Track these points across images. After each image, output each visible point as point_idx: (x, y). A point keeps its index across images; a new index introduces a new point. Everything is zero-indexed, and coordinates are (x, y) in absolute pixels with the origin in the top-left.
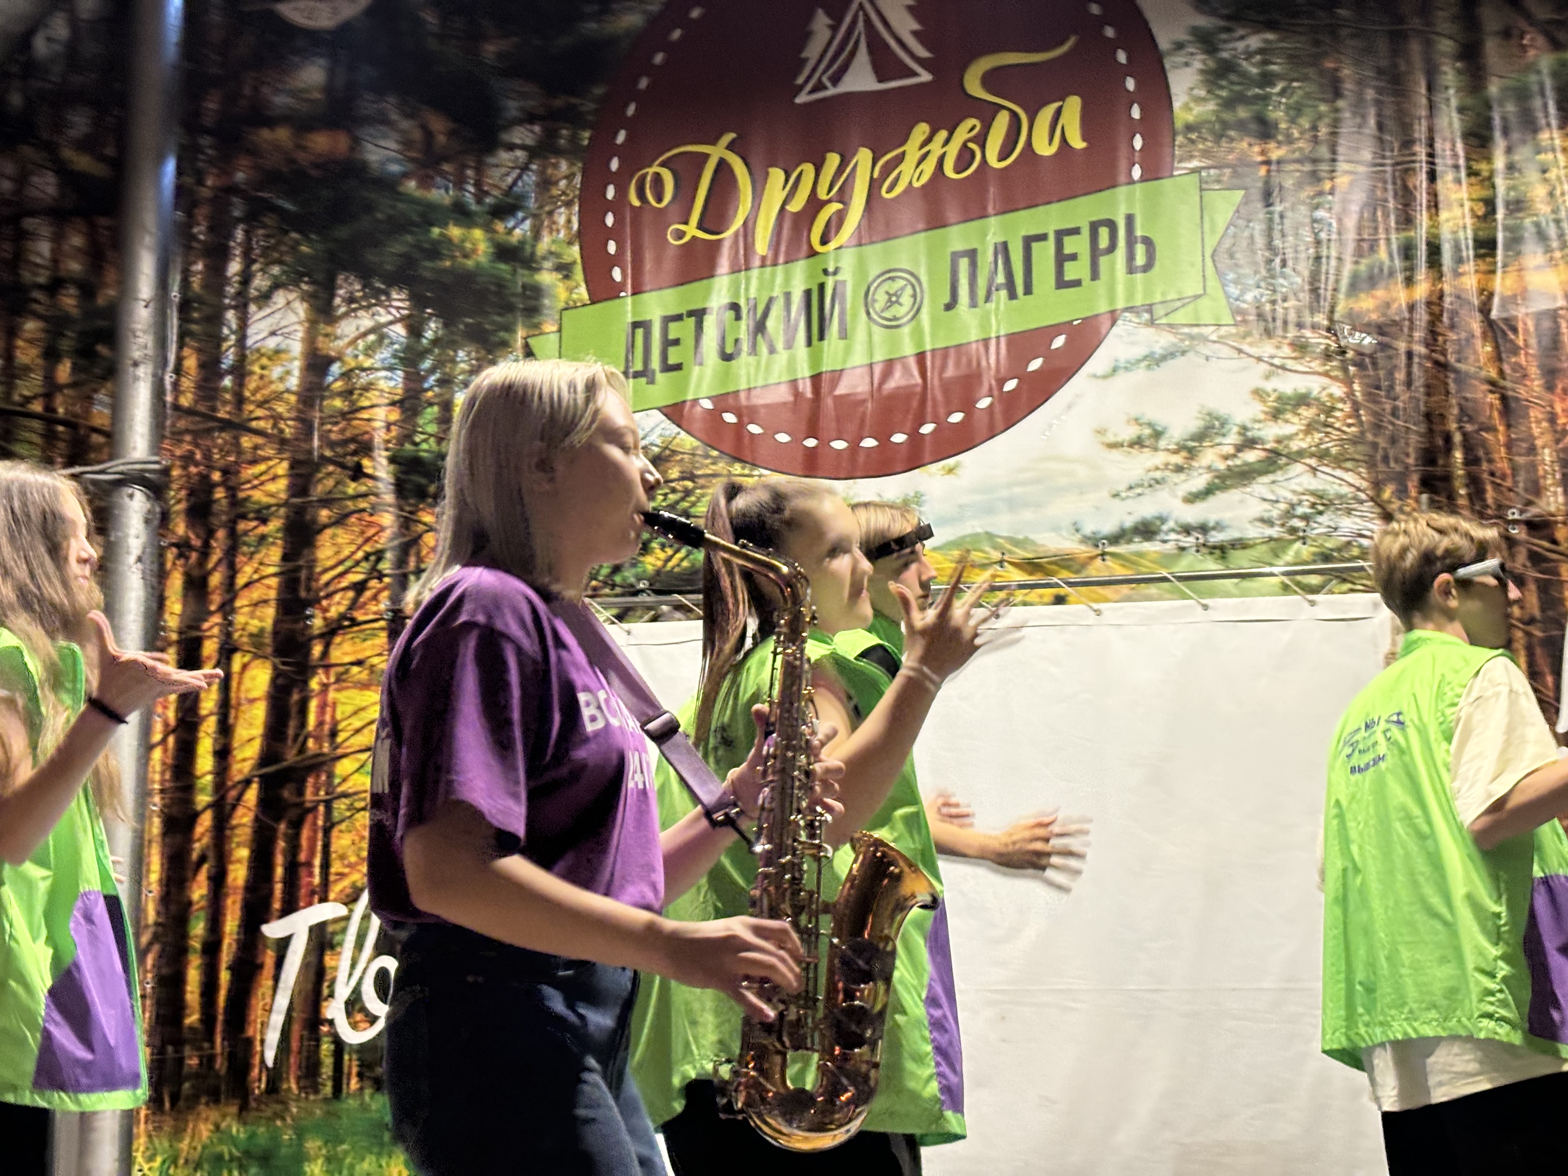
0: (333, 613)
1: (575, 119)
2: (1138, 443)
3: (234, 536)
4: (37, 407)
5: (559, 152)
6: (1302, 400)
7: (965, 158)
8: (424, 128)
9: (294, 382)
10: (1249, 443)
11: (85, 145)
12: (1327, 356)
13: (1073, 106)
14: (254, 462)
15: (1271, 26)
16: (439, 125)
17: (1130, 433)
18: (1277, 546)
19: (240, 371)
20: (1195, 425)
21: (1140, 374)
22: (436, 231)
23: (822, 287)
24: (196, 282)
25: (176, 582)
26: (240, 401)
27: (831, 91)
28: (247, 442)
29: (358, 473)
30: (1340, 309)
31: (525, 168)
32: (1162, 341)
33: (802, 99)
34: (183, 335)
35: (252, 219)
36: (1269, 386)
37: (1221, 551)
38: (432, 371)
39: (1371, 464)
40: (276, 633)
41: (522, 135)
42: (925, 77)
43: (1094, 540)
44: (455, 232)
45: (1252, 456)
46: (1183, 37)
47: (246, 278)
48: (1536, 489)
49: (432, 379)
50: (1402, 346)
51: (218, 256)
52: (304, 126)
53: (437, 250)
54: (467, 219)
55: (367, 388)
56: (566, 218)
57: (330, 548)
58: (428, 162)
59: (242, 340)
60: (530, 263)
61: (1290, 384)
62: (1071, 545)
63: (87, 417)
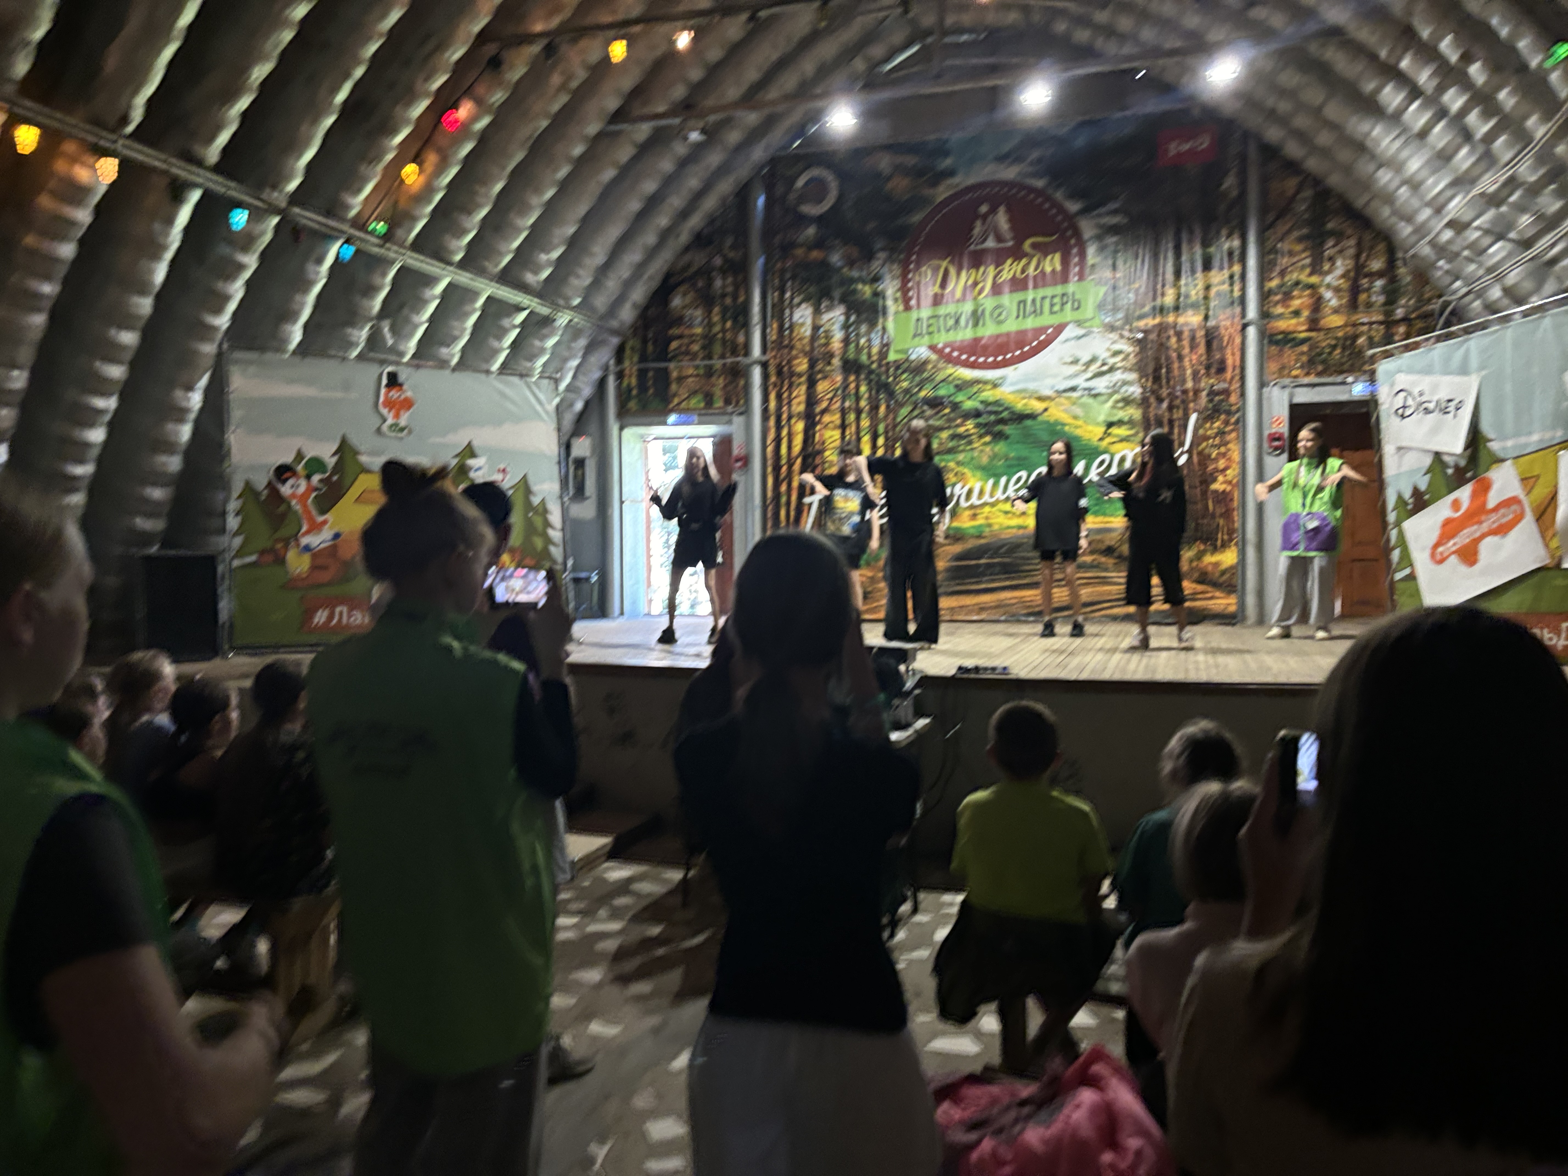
0: (823, 407)
1: (898, 250)
2: (1072, 363)
3: (790, 381)
4: (720, 336)
5: (893, 261)
6: (1121, 352)
8: (849, 251)
9: (808, 333)
10: (1104, 364)
11: (731, 248)
12: (1129, 339)
14: (796, 359)
15: (1119, 235)
16: (854, 250)
17: (1069, 360)
18: (1111, 395)
19: (791, 329)
20: (1089, 358)
21: (1074, 341)
22: (854, 286)
24: (776, 300)
25: (772, 396)
26: (791, 340)
28: (794, 352)
29: (830, 363)
30: (1134, 325)
31: (882, 266)
32: (1081, 332)
34: (773, 317)
35: (793, 279)
36: (1111, 347)
37: (1095, 396)
38: (853, 331)
39: (1139, 372)
40: (805, 412)
41: (881, 255)
43: (1057, 392)
44: (860, 286)
45: (1105, 368)
46: (1092, 236)
47: (792, 298)
48: (1184, 381)
49: (853, 334)
50: (1150, 337)
51: (783, 293)
52: (810, 248)
53: (855, 291)
54: (864, 282)
55: (832, 337)
56: (897, 283)
57: (822, 387)
58: (851, 263)
59: (791, 319)
60: (884, 298)
61: (1117, 347)
62: (1051, 393)
63: (737, 340)
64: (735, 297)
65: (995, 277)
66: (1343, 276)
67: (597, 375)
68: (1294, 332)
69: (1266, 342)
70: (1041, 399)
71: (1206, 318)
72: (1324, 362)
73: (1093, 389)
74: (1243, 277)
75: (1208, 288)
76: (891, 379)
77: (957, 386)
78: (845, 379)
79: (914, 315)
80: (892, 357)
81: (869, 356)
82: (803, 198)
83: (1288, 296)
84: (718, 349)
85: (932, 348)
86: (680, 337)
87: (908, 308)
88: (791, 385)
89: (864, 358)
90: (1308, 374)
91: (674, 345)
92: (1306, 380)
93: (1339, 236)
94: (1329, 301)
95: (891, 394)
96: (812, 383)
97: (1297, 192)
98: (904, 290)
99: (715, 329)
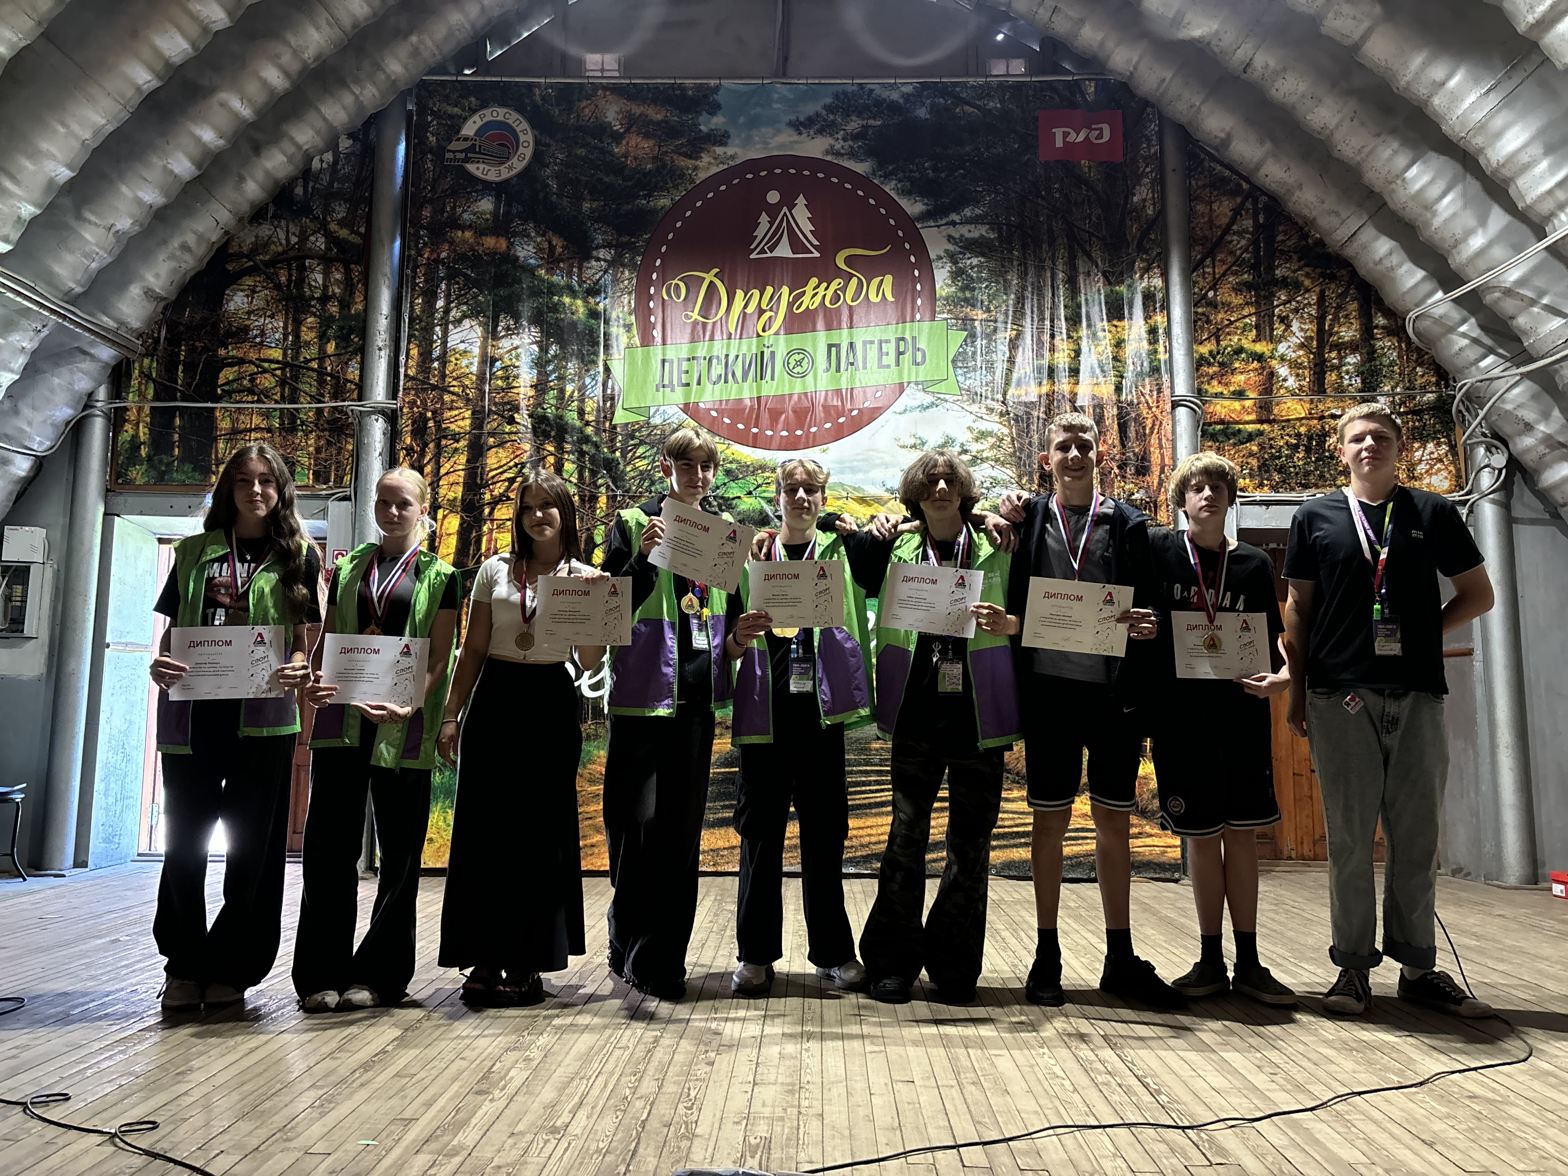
0: (496, 493)
1: (632, 249)
2: (914, 446)
3: (438, 446)
4: (314, 365)
5: (624, 266)
6: (990, 434)
7: (836, 298)
8: (550, 243)
9: (474, 369)
10: (965, 452)
11: (342, 223)
12: (1002, 415)
13: (889, 279)
14: (451, 409)
15: (983, 255)
16: (558, 242)
17: (911, 441)
19: (443, 359)
20: (941, 441)
21: (917, 414)
22: (556, 298)
23: (762, 353)
24: (418, 310)
26: (443, 376)
27: (769, 255)
28: (447, 398)
29: (511, 421)
30: (1010, 393)
31: (606, 272)
32: (928, 399)
33: (753, 256)
34: (410, 336)
35: (450, 278)
36: (975, 426)
38: (553, 371)
39: (1018, 466)
40: (463, 500)
41: (602, 253)
42: (817, 254)
44: (567, 300)
46: (942, 254)
47: (447, 311)
49: (553, 377)
50: (1035, 414)
51: (430, 296)
52: (481, 232)
53: (556, 308)
54: (573, 294)
55: (516, 377)
56: (628, 301)
57: (494, 459)
58: (552, 261)
59: (445, 343)
60: (607, 322)
61: (984, 426)
62: (881, 492)
63: (345, 374)
64: (345, 304)
65: (790, 305)
66: (1302, 346)
67: (65, 412)
68: (1238, 423)
69: (1200, 433)
70: (862, 501)
71: (1118, 389)
72: (1281, 470)
74: (1168, 332)
75: (1119, 344)
76: (618, 454)
77: (728, 472)
78: (538, 449)
79: (657, 352)
80: (620, 417)
81: (581, 413)
82: (473, 151)
83: (1226, 369)
84: (308, 385)
85: (686, 408)
86: (241, 362)
87: (647, 341)
88: (439, 452)
89: (572, 417)
90: (1261, 485)
91: (227, 374)
92: (1258, 495)
93: (1293, 287)
94: (1285, 380)
95: (617, 478)
96: (477, 451)
97: (1233, 220)
98: (642, 312)
99: (306, 354)
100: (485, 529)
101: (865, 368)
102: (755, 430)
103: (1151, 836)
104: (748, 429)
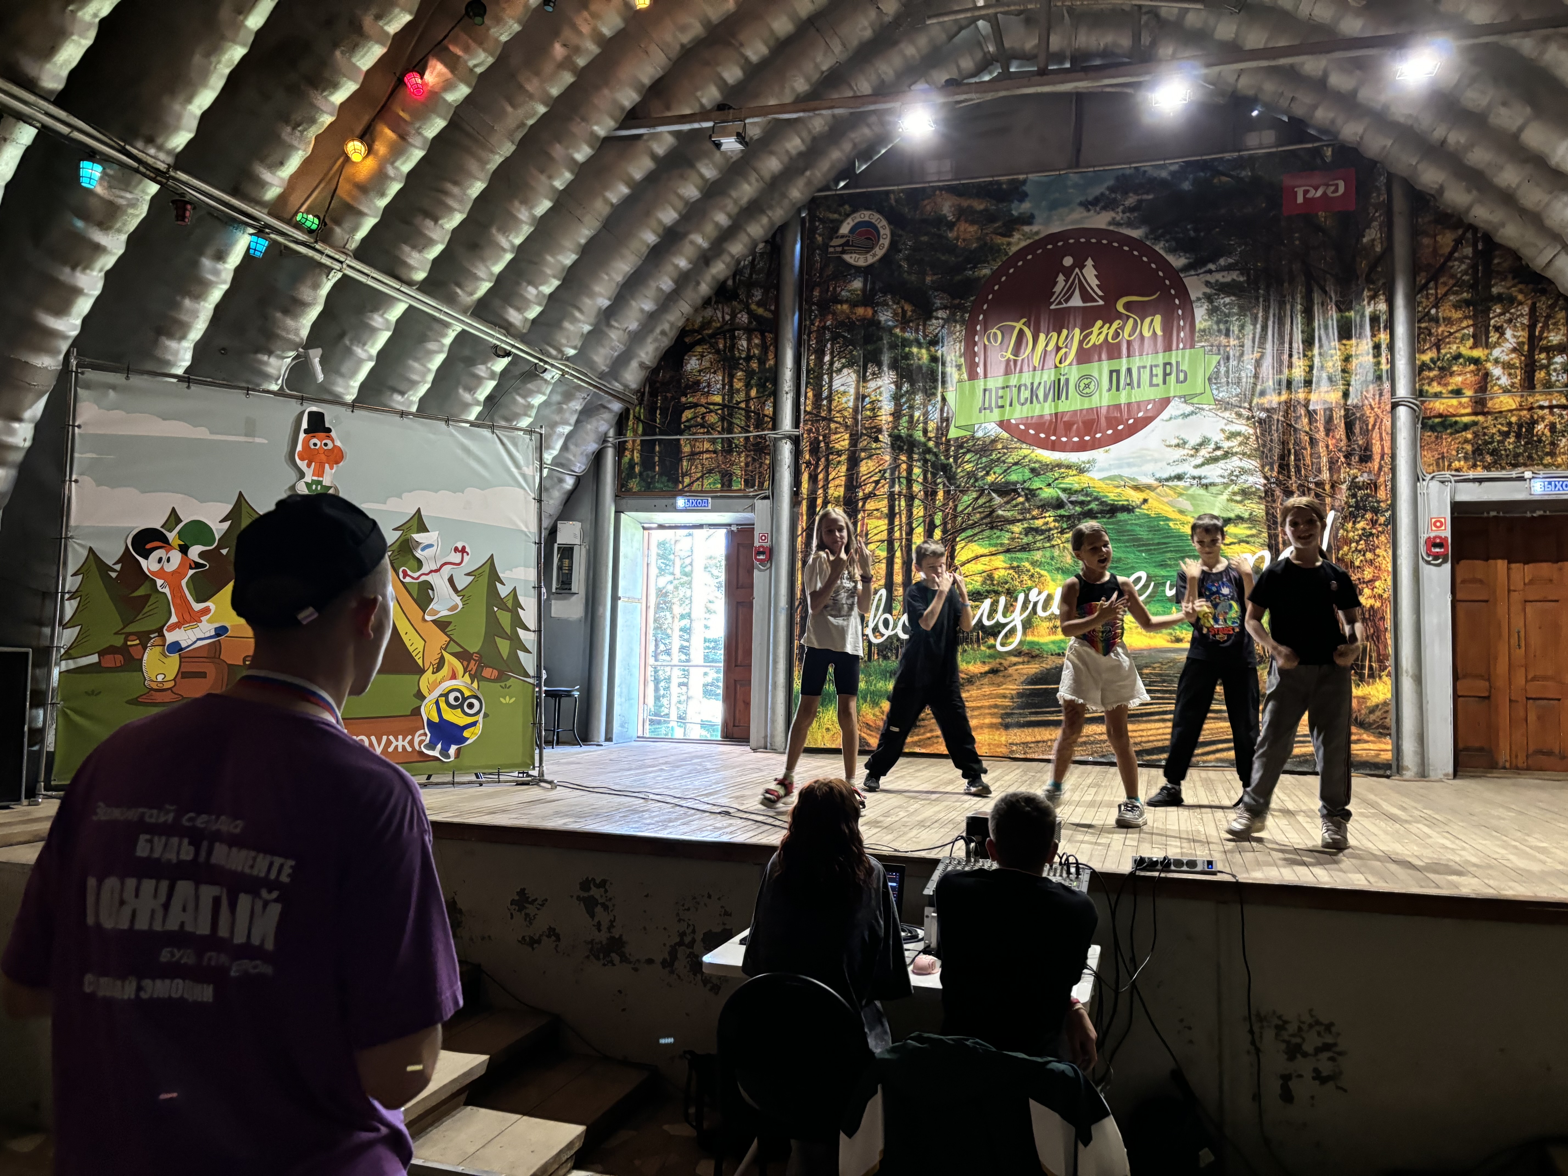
0: (867, 491)
1: (962, 308)
2: (1178, 445)
3: (827, 460)
4: (743, 405)
5: (956, 321)
6: (1239, 434)
7: (1117, 334)
8: (903, 308)
9: (851, 404)
10: (1218, 448)
11: (759, 304)
12: (1248, 419)
13: (1158, 319)
14: (836, 433)
15: (1234, 295)
16: (908, 308)
17: (1175, 442)
18: (1226, 486)
19: (830, 398)
20: (1199, 440)
21: (1180, 420)
22: (907, 349)
23: (1059, 380)
24: (812, 364)
25: (805, 477)
26: (830, 410)
27: (1065, 305)
28: (833, 426)
29: (877, 440)
30: (1255, 402)
31: (943, 327)
32: (1189, 409)
33: (1053, 307)
34: (807, 383)
35: (834, 339)
36: (1226, 428)
37: (1206, 486)
38: (905, 403)
39: (1261, 458)
40: (845, 497)
41: (940, 314)
42: (1101, 302)
43: (1160, 480)
44: (915, 350)
45: (1219, 453)
46: (1201, 296)
47: (832, 363)
48: (1319, 471)
49: (905, 406)
50: (1275, 417)
51: (820, 353)
52: (854, 304)
53: (907, 356)
54: (920, 345)
55: (880, 408)
56: (960, 347)
57: (865, 467)
58: (904, 323)
59: (830, 386)
60: (943, 364)
61: (1234, 428)
62: (1151, 481)
63: (763, 410)
64: (762, 361)
65: (1081, 342)
66: (1514, 350)
67: (592, 447)
68: (1454, 416)
69: (1419, 426)
70: (1137, 488)
71: (1346, 395)
72: (1494, 452)
73: (1205, 477)
74: (1391, 347)
75: (1347, 359)
76: (951, 460)
77: (1033, 470)
78: (895, 459)
79: (980, 384)
80: (953, 433)
81: (925, 432)
82: (848, 246)
83: (1445, 372)
84: (739, 420)
85: (1002, 424)
86: (696, 405)
87: (973, 376)
88: (828, 463)
89: (919, 435)
90: (1474, 466)
91: (687, 414)
92: (1471, 474)
93: (1508, 301)
94: (1498, 379)
95: (951, 478)
96: (854, 462)
97: (1455, 249)
98: (970, 354)
99: (738, 398)
100: (859, 517)
101: (1139, 386)
102: (1053, 438)
103: (1367, 742)
104: (1048, 437)
